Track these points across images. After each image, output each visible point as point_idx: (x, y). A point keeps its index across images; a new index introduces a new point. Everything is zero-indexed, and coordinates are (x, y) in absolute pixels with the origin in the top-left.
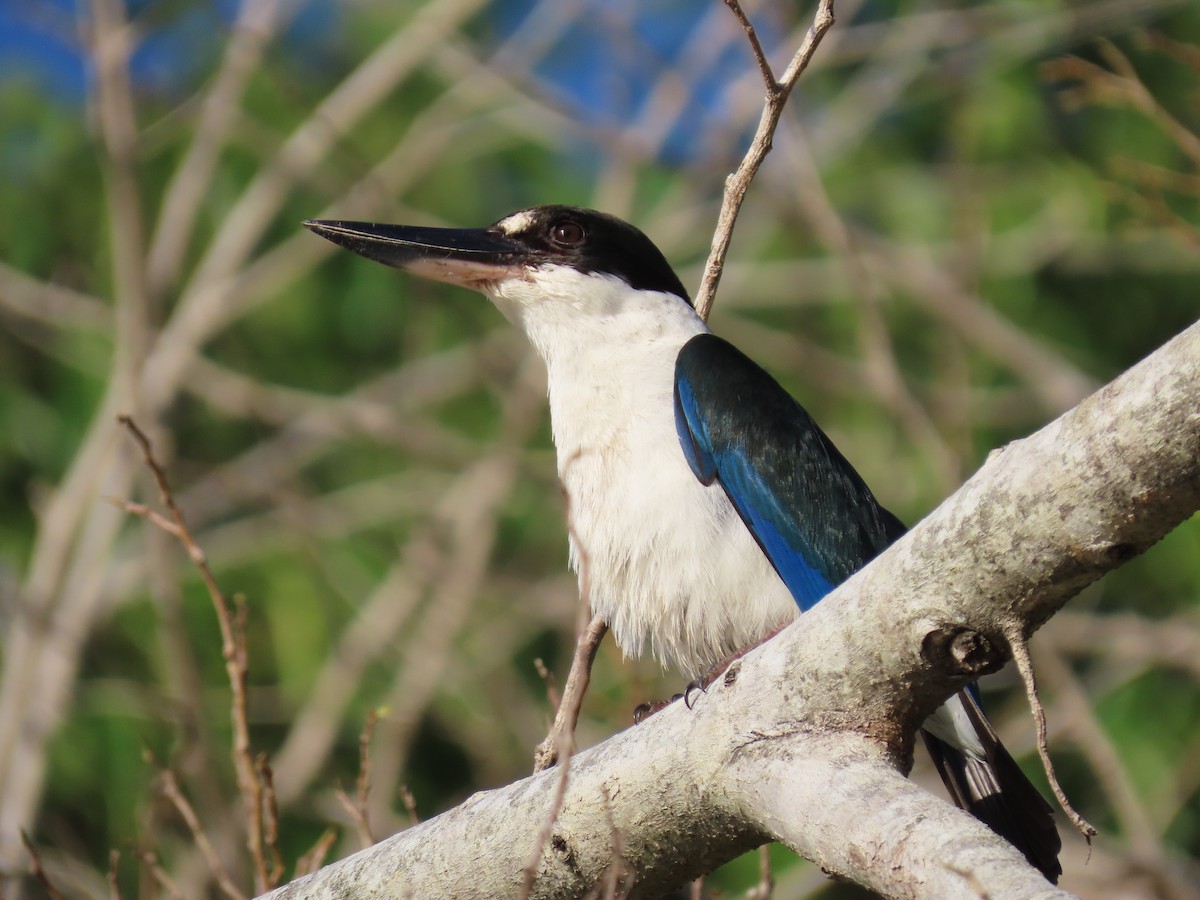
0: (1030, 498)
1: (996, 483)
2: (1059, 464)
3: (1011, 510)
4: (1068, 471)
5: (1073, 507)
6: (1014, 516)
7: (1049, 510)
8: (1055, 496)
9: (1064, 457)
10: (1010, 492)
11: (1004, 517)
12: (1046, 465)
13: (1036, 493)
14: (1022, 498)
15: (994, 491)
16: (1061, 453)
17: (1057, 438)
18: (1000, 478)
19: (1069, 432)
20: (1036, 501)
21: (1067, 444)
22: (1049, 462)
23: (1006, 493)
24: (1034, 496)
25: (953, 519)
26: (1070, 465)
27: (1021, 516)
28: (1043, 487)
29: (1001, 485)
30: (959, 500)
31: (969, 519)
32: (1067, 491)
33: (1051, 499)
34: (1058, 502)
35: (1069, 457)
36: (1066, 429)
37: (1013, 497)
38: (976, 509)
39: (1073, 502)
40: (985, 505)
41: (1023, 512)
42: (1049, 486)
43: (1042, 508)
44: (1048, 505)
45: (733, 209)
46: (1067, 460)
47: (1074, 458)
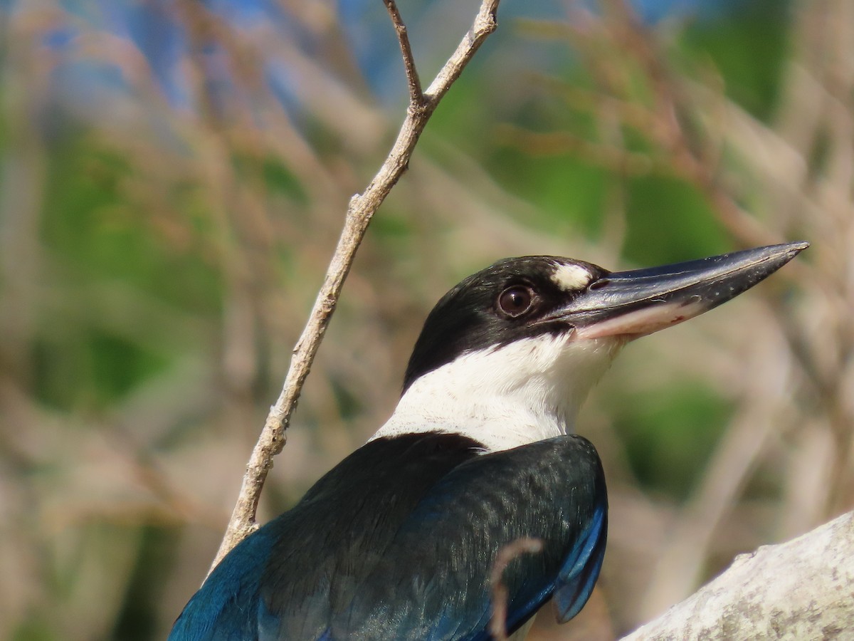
0: (788, 614)
1: (746, 592)
2: (827, 579)
3: (763, 627)
4: (839, 588)
5: (840, 630)
6: (765, 633)
7: (810, 631)
8: (819, 616)
9: (835, 572)
10: (763, 605)
11: (753, 634)
12: (811, 579)
13: (796, 609)
14: (778, 614)
15: (743, 603)
16: (831, 566)
17: (827, 548)
18: (752, 588)
19: (843, 542)
20: (795, 618)
21: (839, 557)
22: (815, 575)
23: (758, 607)
24: (793, 612)
25: (688, 630)
26: (842, 581)
27: (774, 634)
28: (806, 604)
29: (752, 596)
30: (696, 609)
31: (709, 632)
32: (834, 611)
33: (814, 618)
34: (822, 623)
35: (841, 572)
36: (839, 539)
37: (766, 611)
38: (718, 621)
39: (840, 624)
40: (730, 618)
41: (777, 629)
42: (813, 603)
43: (801, 627)
44: (809, 624)
46: (838, 575)
47: (847, 573)
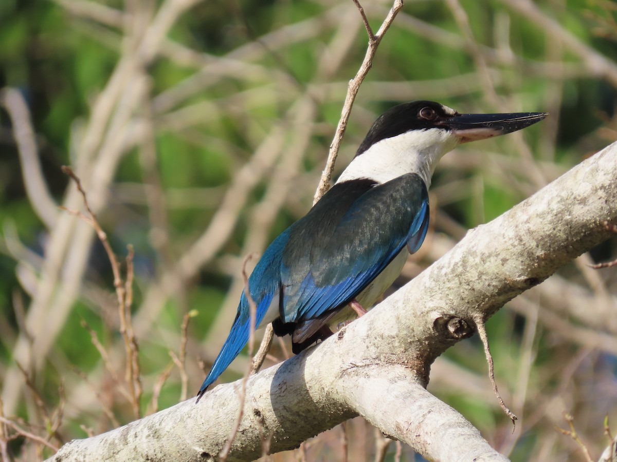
0: (487, 254)
1: (471, 246)
2: (501, 238)
3: (478, 260)
4: (506, 242)
5: (508, 260)
6: (479, 262)
7: (496, 260)
8: (499, 254)
9: (504, 235)
10: (477, 251)
11: (475, 263)
12: (495, 238)
13: (490, 252)
14: (483, 254)
15: (470, 250)
16: (502, 233)
17: (501, 225)
18: (473, 244)
19: (507, 222)
20: (490, 256)
21: (505, 229)
22: (496, 237)
23: (475, 251)
24: (489, 253)
25: (449, 263)
26: (507, 239)
27: (482, 263)
28: (493, 249)
29: (473, 247)
30: (453, 254)
31: (457, 263)
32: (505, 252)
33: (497, 255)
34: (501, 257)
35: (506, 235)
36: (505, 221)
37: (479, 253)
38: (461, 258)
39: (508, 257)
40: (465, 257)
41: (483, 261)
42: (496, 249)
43: (492, 259)
44: (495, 258)
45: (352, 97)
46: (505, 236)
47: (508, 235)
